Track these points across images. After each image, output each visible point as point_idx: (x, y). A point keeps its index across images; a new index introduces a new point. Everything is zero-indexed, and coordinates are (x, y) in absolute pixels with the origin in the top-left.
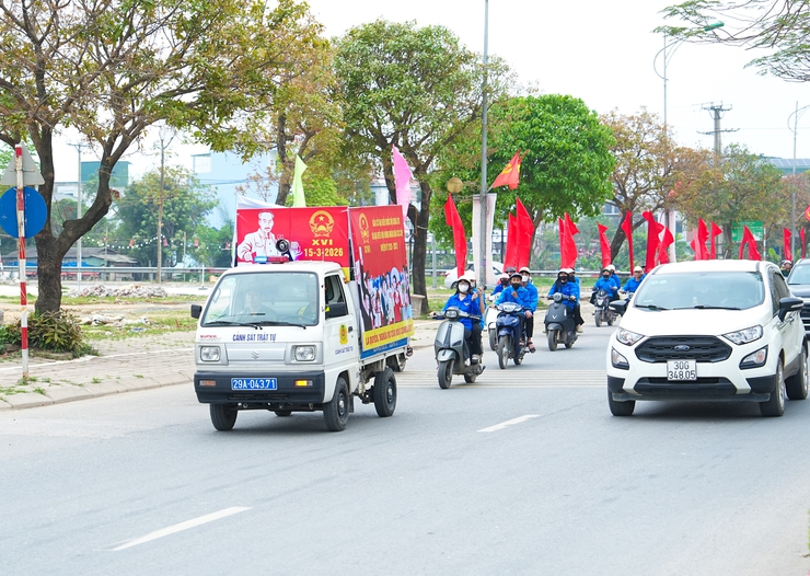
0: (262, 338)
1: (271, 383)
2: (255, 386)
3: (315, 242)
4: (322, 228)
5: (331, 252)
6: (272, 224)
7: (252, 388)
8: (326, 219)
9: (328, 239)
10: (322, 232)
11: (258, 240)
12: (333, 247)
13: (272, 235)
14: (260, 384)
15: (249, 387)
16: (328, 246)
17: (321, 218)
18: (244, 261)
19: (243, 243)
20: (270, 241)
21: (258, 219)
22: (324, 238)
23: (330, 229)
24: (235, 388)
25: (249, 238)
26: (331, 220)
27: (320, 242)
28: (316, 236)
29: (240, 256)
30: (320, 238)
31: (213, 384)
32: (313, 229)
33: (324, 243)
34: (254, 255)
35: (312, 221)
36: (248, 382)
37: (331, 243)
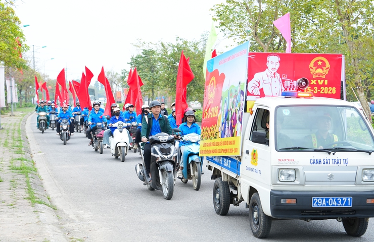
0: (337, 162)
1: (347, 201)
2: (333, 203)
3: (313, 82)
4: (319, 71)
5: (326, 90)
6: (278, 66)
7: (330, 206)
8: (324, 64)
9: (324, 79)
10: (319, 74)
11: (265, 78)
12: (328, 86)
13: (278, 75)
14: (337, 202)
15: (327, 204)
16: (324, 85)
17: (320, 63)
18: (252, 95)
19: (253, 80)
20: (276, 79)
21: (266, 61)
22: (321, 79)
23: (326, 72)
24: (314, 205)
25: (258, 76)
26: (328, 65)
27: (317, 82)
28: (314, 77)
29: (250, 91)
30: (317, 79)
31: (293, 202)
32: (312, 71)
33: (320, 83)
34: (262, 90)
35: (312, 65)
36: (327, 200)
37: (326, 83)
